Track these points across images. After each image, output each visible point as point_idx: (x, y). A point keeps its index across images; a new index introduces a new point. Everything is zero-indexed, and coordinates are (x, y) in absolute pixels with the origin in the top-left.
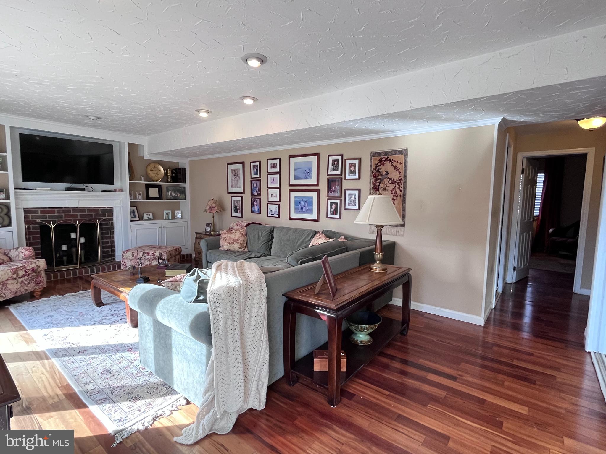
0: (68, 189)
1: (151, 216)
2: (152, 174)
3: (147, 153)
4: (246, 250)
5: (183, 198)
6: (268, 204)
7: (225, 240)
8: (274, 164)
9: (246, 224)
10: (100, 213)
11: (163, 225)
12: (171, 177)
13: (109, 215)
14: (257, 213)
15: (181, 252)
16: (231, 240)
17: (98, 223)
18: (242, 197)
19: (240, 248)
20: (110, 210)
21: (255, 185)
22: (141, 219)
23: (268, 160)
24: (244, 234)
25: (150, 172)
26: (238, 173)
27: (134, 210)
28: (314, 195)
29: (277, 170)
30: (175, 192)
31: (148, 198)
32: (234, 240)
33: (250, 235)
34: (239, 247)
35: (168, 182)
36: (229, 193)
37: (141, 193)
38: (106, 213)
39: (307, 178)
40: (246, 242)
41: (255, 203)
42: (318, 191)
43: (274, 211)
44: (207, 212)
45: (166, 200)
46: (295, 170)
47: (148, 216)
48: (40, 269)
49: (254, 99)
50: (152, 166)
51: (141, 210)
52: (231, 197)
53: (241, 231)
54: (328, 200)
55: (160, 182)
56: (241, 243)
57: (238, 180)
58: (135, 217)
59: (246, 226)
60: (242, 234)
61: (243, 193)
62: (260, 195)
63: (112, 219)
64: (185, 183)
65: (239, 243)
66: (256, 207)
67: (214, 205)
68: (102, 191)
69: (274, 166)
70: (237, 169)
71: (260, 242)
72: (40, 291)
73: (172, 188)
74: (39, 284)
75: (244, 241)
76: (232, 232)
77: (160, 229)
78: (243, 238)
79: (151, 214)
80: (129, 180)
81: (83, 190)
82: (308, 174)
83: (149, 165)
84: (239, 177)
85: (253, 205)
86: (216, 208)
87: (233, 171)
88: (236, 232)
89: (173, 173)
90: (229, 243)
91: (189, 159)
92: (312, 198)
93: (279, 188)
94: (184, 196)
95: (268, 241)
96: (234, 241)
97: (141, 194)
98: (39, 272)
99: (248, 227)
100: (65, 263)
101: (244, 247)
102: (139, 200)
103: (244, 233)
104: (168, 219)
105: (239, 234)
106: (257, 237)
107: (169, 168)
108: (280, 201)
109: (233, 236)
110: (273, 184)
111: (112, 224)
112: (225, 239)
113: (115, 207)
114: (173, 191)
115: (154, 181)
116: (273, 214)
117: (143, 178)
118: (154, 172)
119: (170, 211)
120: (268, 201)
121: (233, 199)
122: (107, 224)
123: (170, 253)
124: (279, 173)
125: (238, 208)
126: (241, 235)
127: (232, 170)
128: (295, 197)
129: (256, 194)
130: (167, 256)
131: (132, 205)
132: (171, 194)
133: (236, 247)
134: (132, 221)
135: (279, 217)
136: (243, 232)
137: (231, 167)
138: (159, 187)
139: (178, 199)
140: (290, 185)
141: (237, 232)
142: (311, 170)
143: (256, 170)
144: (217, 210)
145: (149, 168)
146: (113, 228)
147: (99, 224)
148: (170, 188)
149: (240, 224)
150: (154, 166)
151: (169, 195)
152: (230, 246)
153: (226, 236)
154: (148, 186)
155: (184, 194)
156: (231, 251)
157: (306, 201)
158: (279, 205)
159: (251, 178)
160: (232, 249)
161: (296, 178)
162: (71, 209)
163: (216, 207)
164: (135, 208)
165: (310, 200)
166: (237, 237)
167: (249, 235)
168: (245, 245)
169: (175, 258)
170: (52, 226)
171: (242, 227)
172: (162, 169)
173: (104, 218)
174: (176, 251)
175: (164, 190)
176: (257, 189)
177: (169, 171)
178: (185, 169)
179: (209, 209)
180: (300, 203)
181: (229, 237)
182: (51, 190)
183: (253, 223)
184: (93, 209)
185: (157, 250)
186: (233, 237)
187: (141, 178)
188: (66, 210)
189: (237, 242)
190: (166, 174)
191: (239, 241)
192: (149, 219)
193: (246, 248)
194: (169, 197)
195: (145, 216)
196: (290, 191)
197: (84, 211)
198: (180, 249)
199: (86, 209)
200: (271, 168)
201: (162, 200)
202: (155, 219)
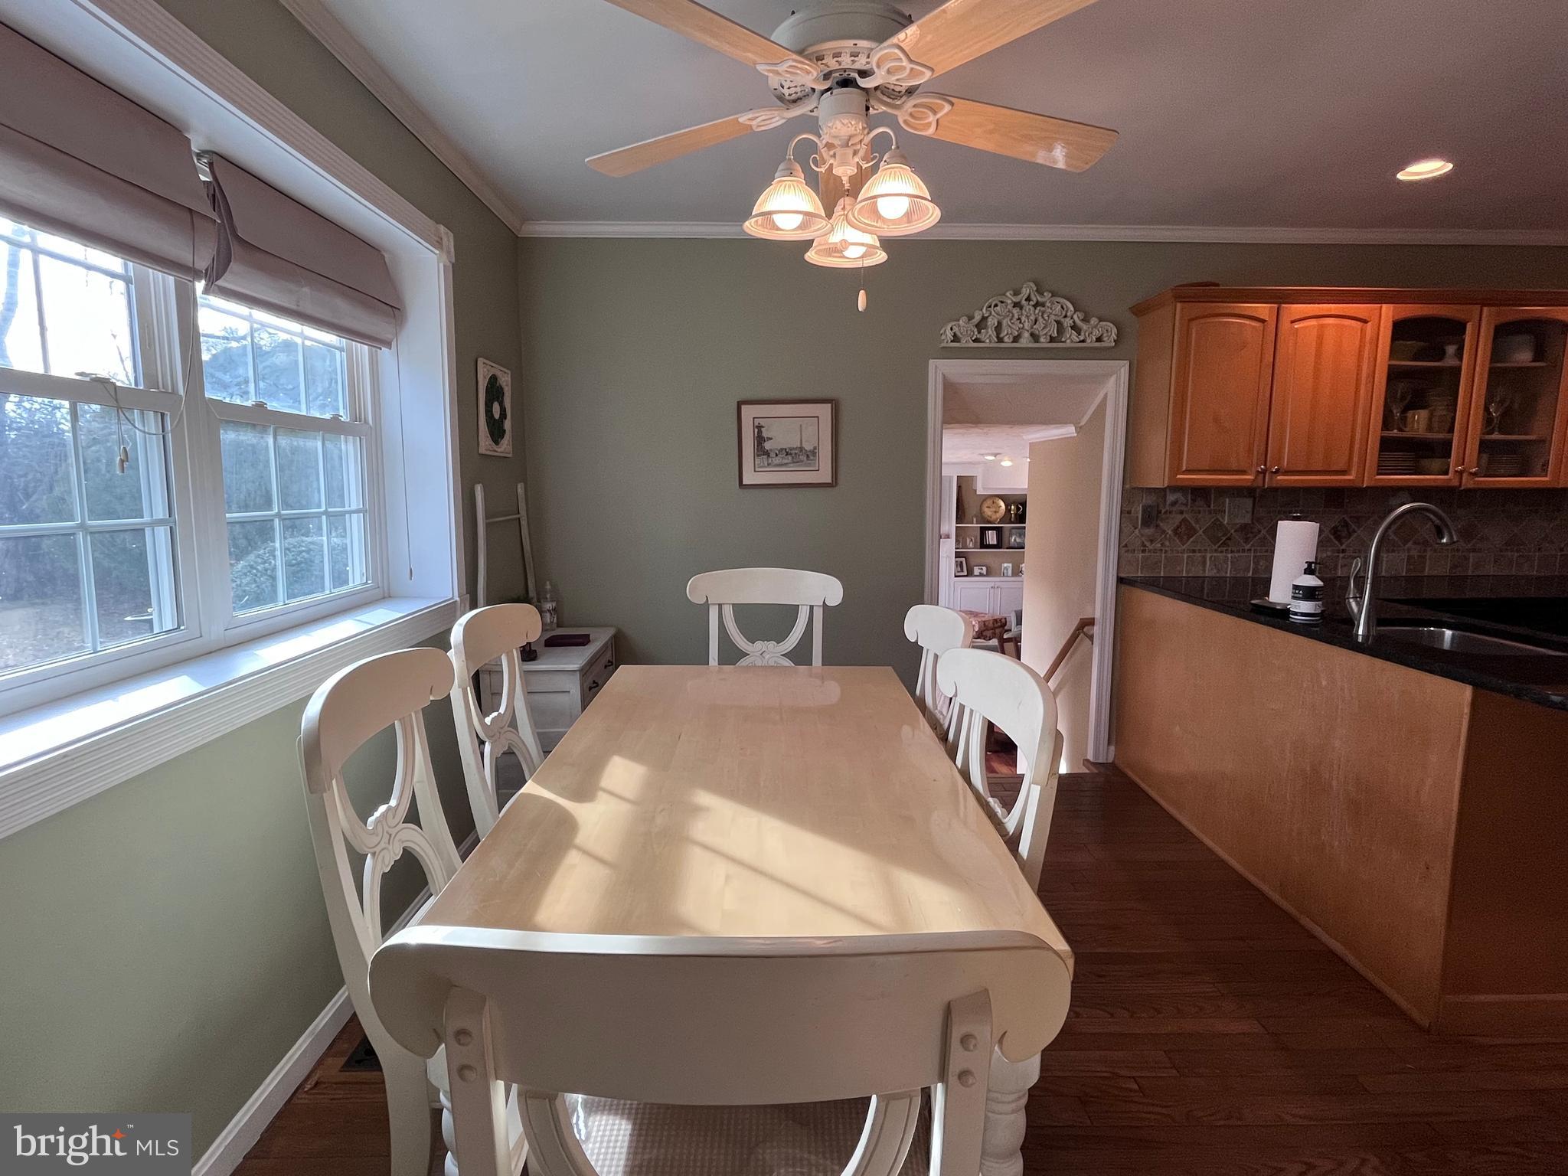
1: (984, 571)
2: (988, 512)
3: (980, 486)
11: (998, 584)
12: (1016, 514)
15: (1005, 625)
22: (970, 573)
25: (986, 510)
27: (961, 562)
30: (1020, 537)
31: (983, 546)
35: (1009, 523)
37: (973, 539)
45: (1007, 548)
47: (980, 571)
50: (989, 502)
51: (973, 560)
55: (998, 523)
58: (962, 570)
73: (1016, 531)
77: (992, 590)
79: (984, 568)
80: (957, 523)
83: (985, 500)
89: (1018, 509)
97: (973, 541)
104: (1007, 576)
107: (1011, 503)
114: (1018, 535)
115: (991, 523)
117: (975, 520)
118: (991, 510)
119: (1010, 565)
130: (979, 628)
131: (958, 554)
132: (1015, 540)
134: (956, 576)
138: (999, 530)
145: (986, 505)
148: (1013, 531)
150: (992, 502)
151: (1010, 541)
154: (983, 530)
164: (962, 559)
172: (1002, 504)
175: (1006, 534)
177: (1013, 507)
187: (973, 519)
190: (1008, 510)
192: (981, 575)
194: (1010, 545)
195: (977, 571)
198: (1003, 620)
201: (1001, 548)
202: (988, 574)
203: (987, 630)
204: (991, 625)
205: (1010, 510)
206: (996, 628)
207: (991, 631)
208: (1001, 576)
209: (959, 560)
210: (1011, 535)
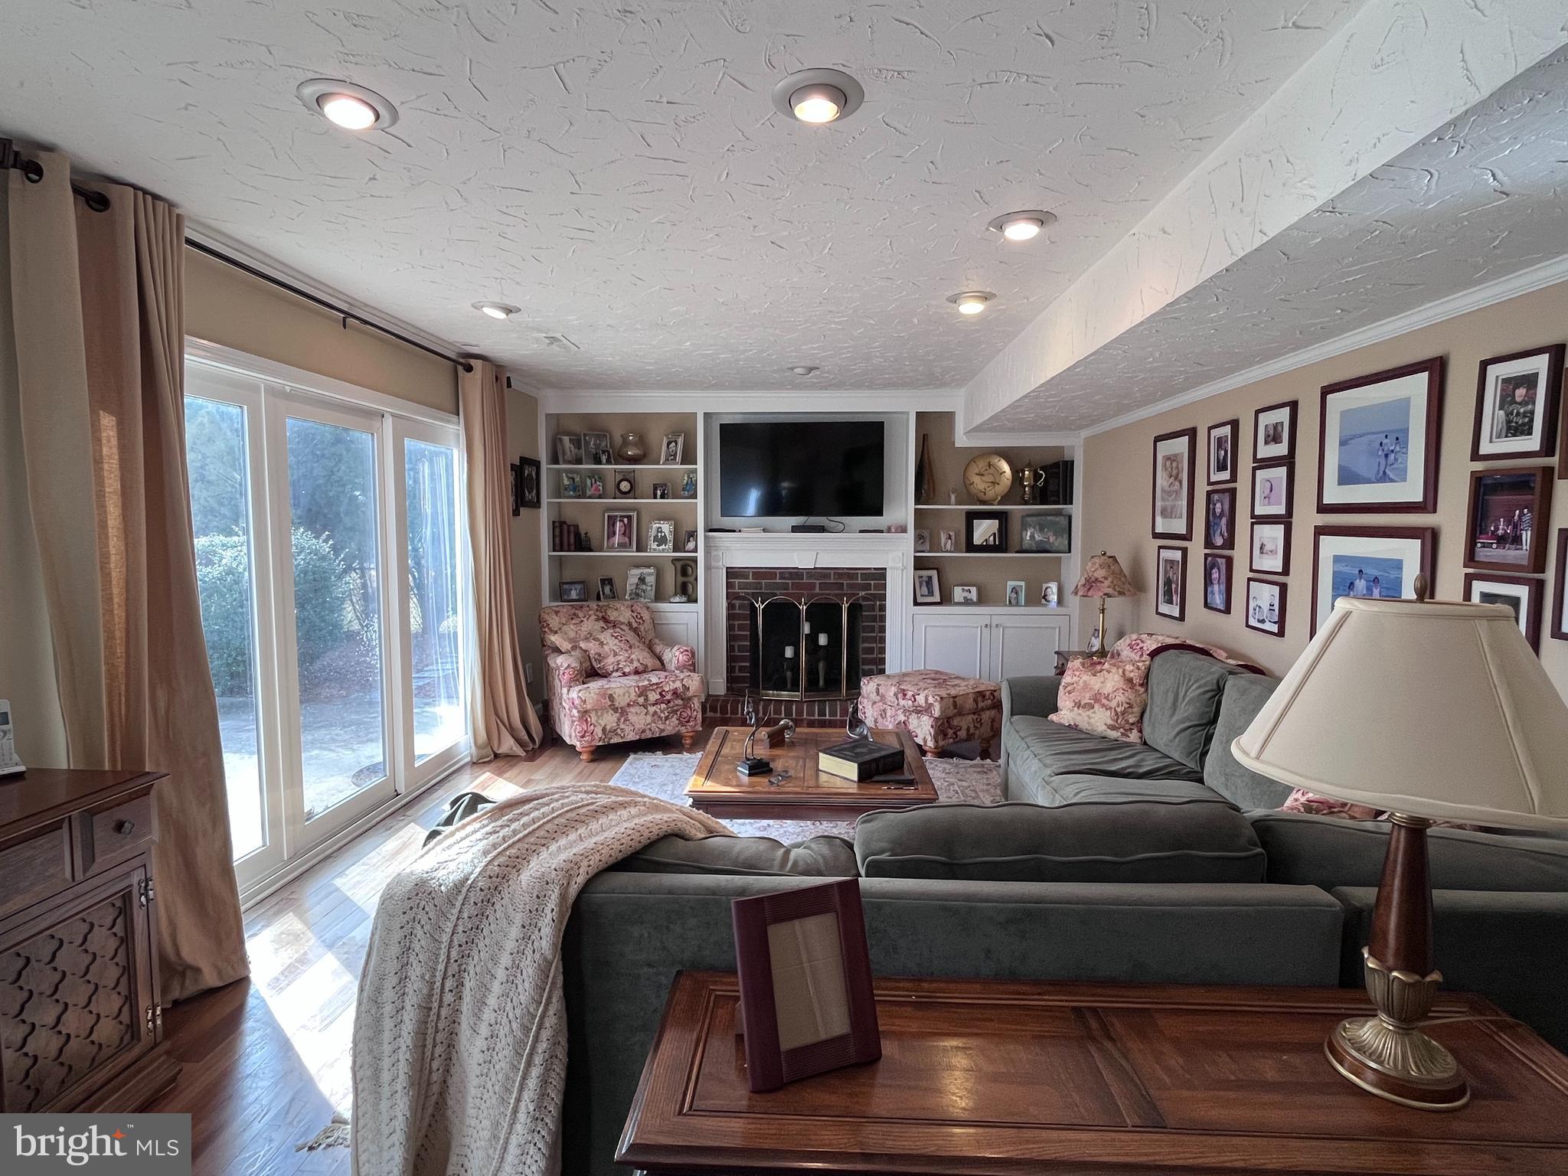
0: (795, 529)
1: (974, 595)
2: (979, 484)
3: (962, 432)
4: (1134, 737)
5: (1062, 548)
6: (1249, 580)
7: (1070, 693)
8: (1275, 426)
9: (1154, 647)
10: (859, 581)
11: (996, 620)
12: (1032, 487)
13: (877, 587)
14: (1220, 611)
16: (1088, 695)
17: (845, 607)
18: (1185, 551)
19: (1112, 728)
20: (880, 574)
21: (1218, 510)
22: (946, 599)
23: (1257, 412)
24: (1136, 681)
25: (976, 480)
26: (1177, 468)
27: (930, 578)
28: (1409, 552)
29: (1281, 449)
30: (1041, 530)
31: (971, 547)
32: (1097, 698)
33: (1155, 689)
34: (1110, 722)
35: (1026, 503)
36: (1156, 536)
37: (952, 533)
38: (872, 582)
39: (1384, 478)
40: (1137, 710)
41: (1215, 575)
42: (1431, 540)
43: (1266, 607)
44: (1076, 593)
45: (1016, 552)
46: (1343, 443)
47: (966, 594)
48: (690, 694)
49: (1041, 218)
50: (982, 464)
51: (951, 575)
52: (1160, 547)
53: (1129, 667)
54: (1469, 579)
55: (999, 504)
56: (1119, 710)
57: (1176, 492)
58: (931, 593)
59: (1154, 654)
60: (1130, 680)
61: (1188, 537)
62: (1230, 543)
63: (883, 597)
64: (1071, 503)
65: (1110, 708)
66: (1216, 587)
67: (1100, 574)
68: (861, 532)
69: (1274, 438)
70: (1176, 455)
71: (1174, 719)
72: (692, 737)
73: (1034, 519)
74: (688, 722)
75: (1131, 706)
76: (1099, 667)
77: (986, 631)
78: (1130, 694)
79: (974, 590)
80: (916, 504)
81: (821, 529)
82: (1392, 456)
83: (973, 460)
84: (1181, 482)
85: (1208, 581)
86: (1107, 583)
87: (1168, 463)
88: (1109, 672)
89: (1037, 477)
90: (1078, 705)
91: (1085, 433)
92: (1398, 565)
93: (1286, 520)
94: (1066, 542)
95: (1204, 721)
96: (1097, 700)
97: (953, 538)
98: (690, 699)
99: (1158, 659)
100: (789, 686)
101: (1127, 727)
102: (947, 552)
103: (1136, 676)
104: (1018, 604)
105: (1117, 677)
106: (1171, 696)
107: (1029, 465)
108: (1286, 571)
109: (1095, 683)
110: (1269, 504)
111: (883, 608)
112: (1069, 688)
113: (893, 568)
114: (1037, 527)
115: (985, 504)
116: (1262, 621)
117: (953, 497)
118: (985, 478)
119: (1023, 584)
120: (1252, 570)
121: (1165, 554)
122: (872, 608)
123: (955, 702)
124: (1288, 462)
125: (1174, 586)
126: (1121, 684)
127: (1168, 458)
128: (1337, 559)
129: (1219, 541)
130: (942, 711)
131: (920, 564)
132: (1032, 537)
133: (1099, 721)
134: (916, 604)
135: (1281, 633)
136: (1132, 675)
137: (1166, 448)
138: (1002, 517)
139: (1048, 547)
140: (1323, 509)
141: (1114, 670)
142: (1401, 438)
143: (1223, 453)
144: (1110, 591)
145: (974, 469)
146: (883, 619)
147: (849, 608)
148: (1031, 521)
149: (1141, 645)
150: (986, 463)
151: (1028, 538)
152: (1080, 714)
153: (1075, 679)
154: (971, 517)
155: (1066, 536)
156: (1081, 731)
157: (1376, 580)
158: (1283, 589)
159: (1210, 483)
160: (1083, 725)
161: (1347, 477)
162: (804, 571)
163: (1106, 578)
164: (934, 573)
165: (1393, 574)
166: (1108, 688)
167: (1152, 687)
168: (1131, 721)
169: (975, 717)
170: (760, 606)
171: (1141, 656)
172: (1005, 467)
173: (862, 593)
174: (980, 699)
175: (1015, 525)
176: (1224, 521)
177: (1027, 473)
178: (1072, 462)
179: (1084, 585)
180: (1352, 584)
181: (1085, 682)
182: (765, 530)
183: (1182, 647)
184: (846, 571)
185: (925, 689)
186: (1097, 687)
187: (949, 496)
188: (795, 574)
189: (1103, 705)
190: (1018, 481)
191: (1113, 704)
192: (967, 602)
193: (1135, 731)
194: (1026, 546)
195: (958, 593)
196: (1320, 531)
197: (827, 576)
199: (832, 572)
200: (1266, 443)
201: (1005, 551)
202: (982, 600)
203: (960, 714)
204: (970, 704)
205: (1022, 479)
206: (983, 709)
207: (970, 718)
208: (1005, 605)
209: (925, 573)
210: (1024, 527)
